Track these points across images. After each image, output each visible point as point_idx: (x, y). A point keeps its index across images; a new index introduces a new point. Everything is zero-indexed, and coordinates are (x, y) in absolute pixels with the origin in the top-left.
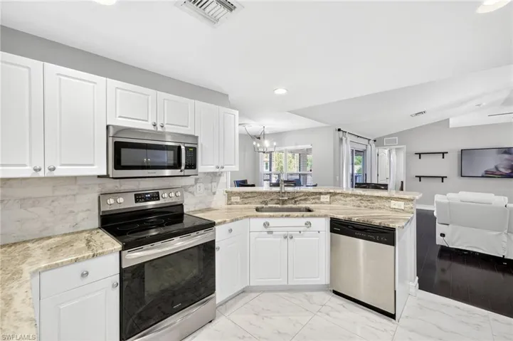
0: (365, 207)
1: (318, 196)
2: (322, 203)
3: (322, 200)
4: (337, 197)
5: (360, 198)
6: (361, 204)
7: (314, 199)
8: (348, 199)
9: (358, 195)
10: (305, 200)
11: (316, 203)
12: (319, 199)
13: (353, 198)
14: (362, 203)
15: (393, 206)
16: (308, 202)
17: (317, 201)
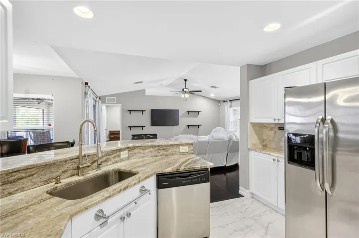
0: (161, 155)
1: (118, 153)
2: (122, 160)
3: (122, 157)
4: (136, 151)
5: (157, 148)
6: (158, 154)
7: (114, 157)
8: (147, 150)
9: (156, 146)
10: (106, 161)
11: (116, 162)
12: (119, 156)
13: (151, 149)
14: (159, 152)
15: (181, 151)
16: (110, 163)
17: (117, 159)
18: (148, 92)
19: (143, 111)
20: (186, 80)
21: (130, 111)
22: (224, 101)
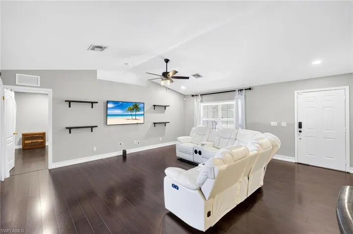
18: (101, 75)
19: (92, 103)
20: (167, 61)
21: (70, 102)
22: (193, 96)
